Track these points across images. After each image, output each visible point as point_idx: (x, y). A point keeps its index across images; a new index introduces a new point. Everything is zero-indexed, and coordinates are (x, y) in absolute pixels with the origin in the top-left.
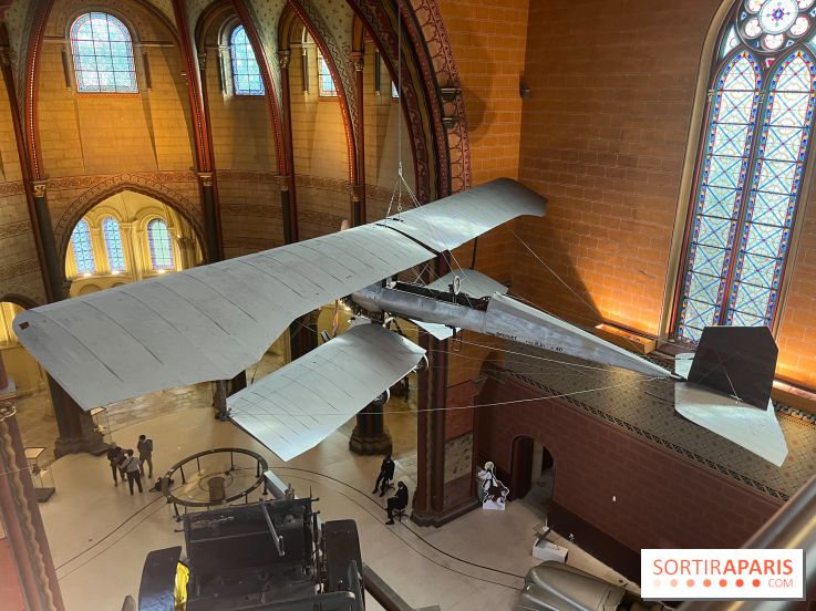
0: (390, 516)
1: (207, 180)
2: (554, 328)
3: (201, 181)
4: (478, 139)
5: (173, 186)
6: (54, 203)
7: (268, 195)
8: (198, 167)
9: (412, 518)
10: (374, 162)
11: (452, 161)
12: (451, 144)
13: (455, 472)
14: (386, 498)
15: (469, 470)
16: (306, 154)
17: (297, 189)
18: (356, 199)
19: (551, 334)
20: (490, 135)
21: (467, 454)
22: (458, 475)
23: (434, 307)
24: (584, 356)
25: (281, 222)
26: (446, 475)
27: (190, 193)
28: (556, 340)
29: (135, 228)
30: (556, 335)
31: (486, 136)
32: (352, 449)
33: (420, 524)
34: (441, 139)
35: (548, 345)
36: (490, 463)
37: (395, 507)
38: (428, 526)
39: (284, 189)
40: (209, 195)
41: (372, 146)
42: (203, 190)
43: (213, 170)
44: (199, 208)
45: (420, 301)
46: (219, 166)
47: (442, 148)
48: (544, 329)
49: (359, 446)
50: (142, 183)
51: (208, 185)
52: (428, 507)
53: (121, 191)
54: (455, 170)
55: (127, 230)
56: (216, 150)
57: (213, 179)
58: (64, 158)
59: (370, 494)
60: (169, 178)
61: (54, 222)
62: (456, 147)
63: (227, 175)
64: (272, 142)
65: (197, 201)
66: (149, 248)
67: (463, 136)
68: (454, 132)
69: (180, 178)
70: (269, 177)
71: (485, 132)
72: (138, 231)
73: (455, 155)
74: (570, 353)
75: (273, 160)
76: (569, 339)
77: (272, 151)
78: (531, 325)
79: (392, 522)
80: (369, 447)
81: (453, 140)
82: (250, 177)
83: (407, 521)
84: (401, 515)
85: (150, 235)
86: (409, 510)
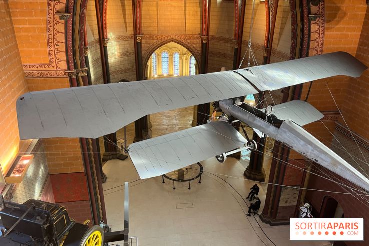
0: (250, 212)
1: (205, 39)
2: (316, 147)
3: (202, 40)
4: (331, 28)
5: (190, 41)
6: (144, 45)
7: (229, 49)
8: (202, 34)
9: (260, 217)
10: (278, 37)
11: (311, 39)
12: (312, 30)
13: (286, 202)
14: (251, 202)
15: (295, 204)
16: (249, 31)
17: (242, 47)
18: (266, 55)
19: (313, 151)
20: (341, 25)
21: (295, 196)
22: (288, 205)
23: (254, 120)
24: (331, 169)
25: (233, 62)
26: (280, 202)
27: (198, 45)
28: (315, 154)
29: (185, 58)
30: (316, 152)
31: (338, 26)
32: (245, 175)
33: (263, 221)
34: (306, 26)
35: (311, 156)
36: (308, 204)
37: (254, 209)
38: (266, 223)
39: (236, 47)
40: (205, 46)
41: (278, 28)
42: (203, 44)
43: (208, 35)
44: (200, 52)
45: (248, 115)
46: (211, 34)
47: (306, 31)
48: (310, 146)
49: (248, 175)
50: (178, 39)
51: (205, 42)
52: (269, 215)
53: (170, 42)
54: (313, 44)
55: (181, 58)
56: (211, 26)
57: (208, 39)
58: (150, 26)
59: (245, 198)
60: (190, 37)
61: (143, 52)
62: (316, 31)
63: (213, 38)
64: (234, 23)
65: (199, 49)
66: (189, 67)
67: (321, 25)
68: (316, 23)
69: (194, 38)
70: (231, 40)
71: (337, 24)
72: (186, 59)
73: (314, 36)
74: (322, 164)
75: (234, 32)
76: (323, 156)
77: (234, 28)
78: (302, 143)
79: (249, 215)
80: (252, 176)
81: (314, 27)
82: (224, 40)
83: (257, 218)
84: (255, 213)
85: (190, 61)
86: (260, 212)
